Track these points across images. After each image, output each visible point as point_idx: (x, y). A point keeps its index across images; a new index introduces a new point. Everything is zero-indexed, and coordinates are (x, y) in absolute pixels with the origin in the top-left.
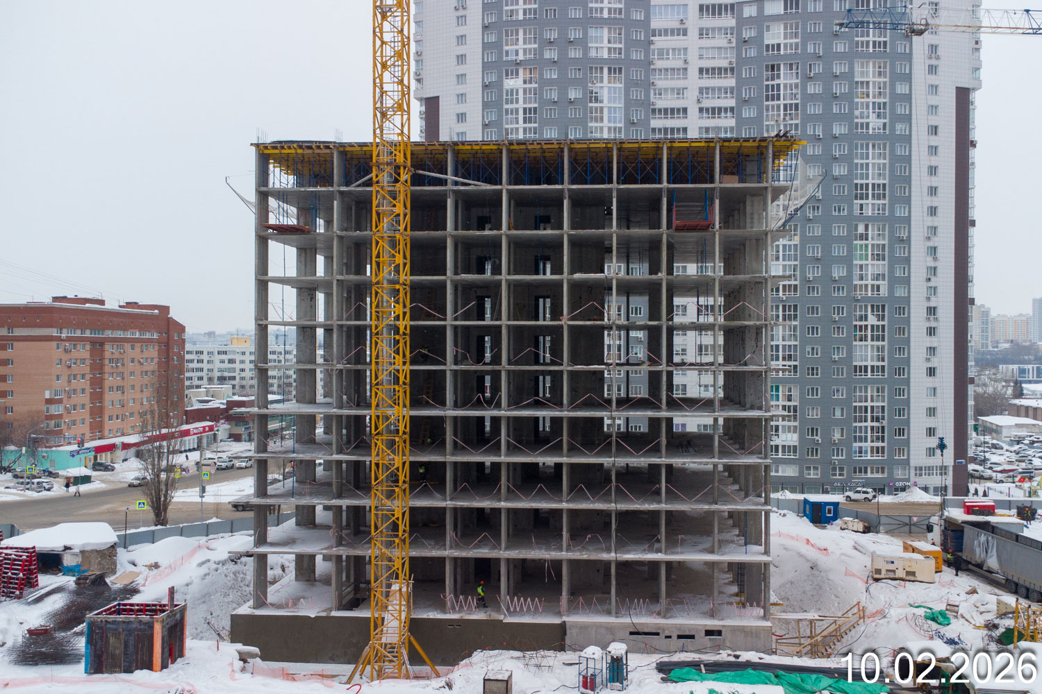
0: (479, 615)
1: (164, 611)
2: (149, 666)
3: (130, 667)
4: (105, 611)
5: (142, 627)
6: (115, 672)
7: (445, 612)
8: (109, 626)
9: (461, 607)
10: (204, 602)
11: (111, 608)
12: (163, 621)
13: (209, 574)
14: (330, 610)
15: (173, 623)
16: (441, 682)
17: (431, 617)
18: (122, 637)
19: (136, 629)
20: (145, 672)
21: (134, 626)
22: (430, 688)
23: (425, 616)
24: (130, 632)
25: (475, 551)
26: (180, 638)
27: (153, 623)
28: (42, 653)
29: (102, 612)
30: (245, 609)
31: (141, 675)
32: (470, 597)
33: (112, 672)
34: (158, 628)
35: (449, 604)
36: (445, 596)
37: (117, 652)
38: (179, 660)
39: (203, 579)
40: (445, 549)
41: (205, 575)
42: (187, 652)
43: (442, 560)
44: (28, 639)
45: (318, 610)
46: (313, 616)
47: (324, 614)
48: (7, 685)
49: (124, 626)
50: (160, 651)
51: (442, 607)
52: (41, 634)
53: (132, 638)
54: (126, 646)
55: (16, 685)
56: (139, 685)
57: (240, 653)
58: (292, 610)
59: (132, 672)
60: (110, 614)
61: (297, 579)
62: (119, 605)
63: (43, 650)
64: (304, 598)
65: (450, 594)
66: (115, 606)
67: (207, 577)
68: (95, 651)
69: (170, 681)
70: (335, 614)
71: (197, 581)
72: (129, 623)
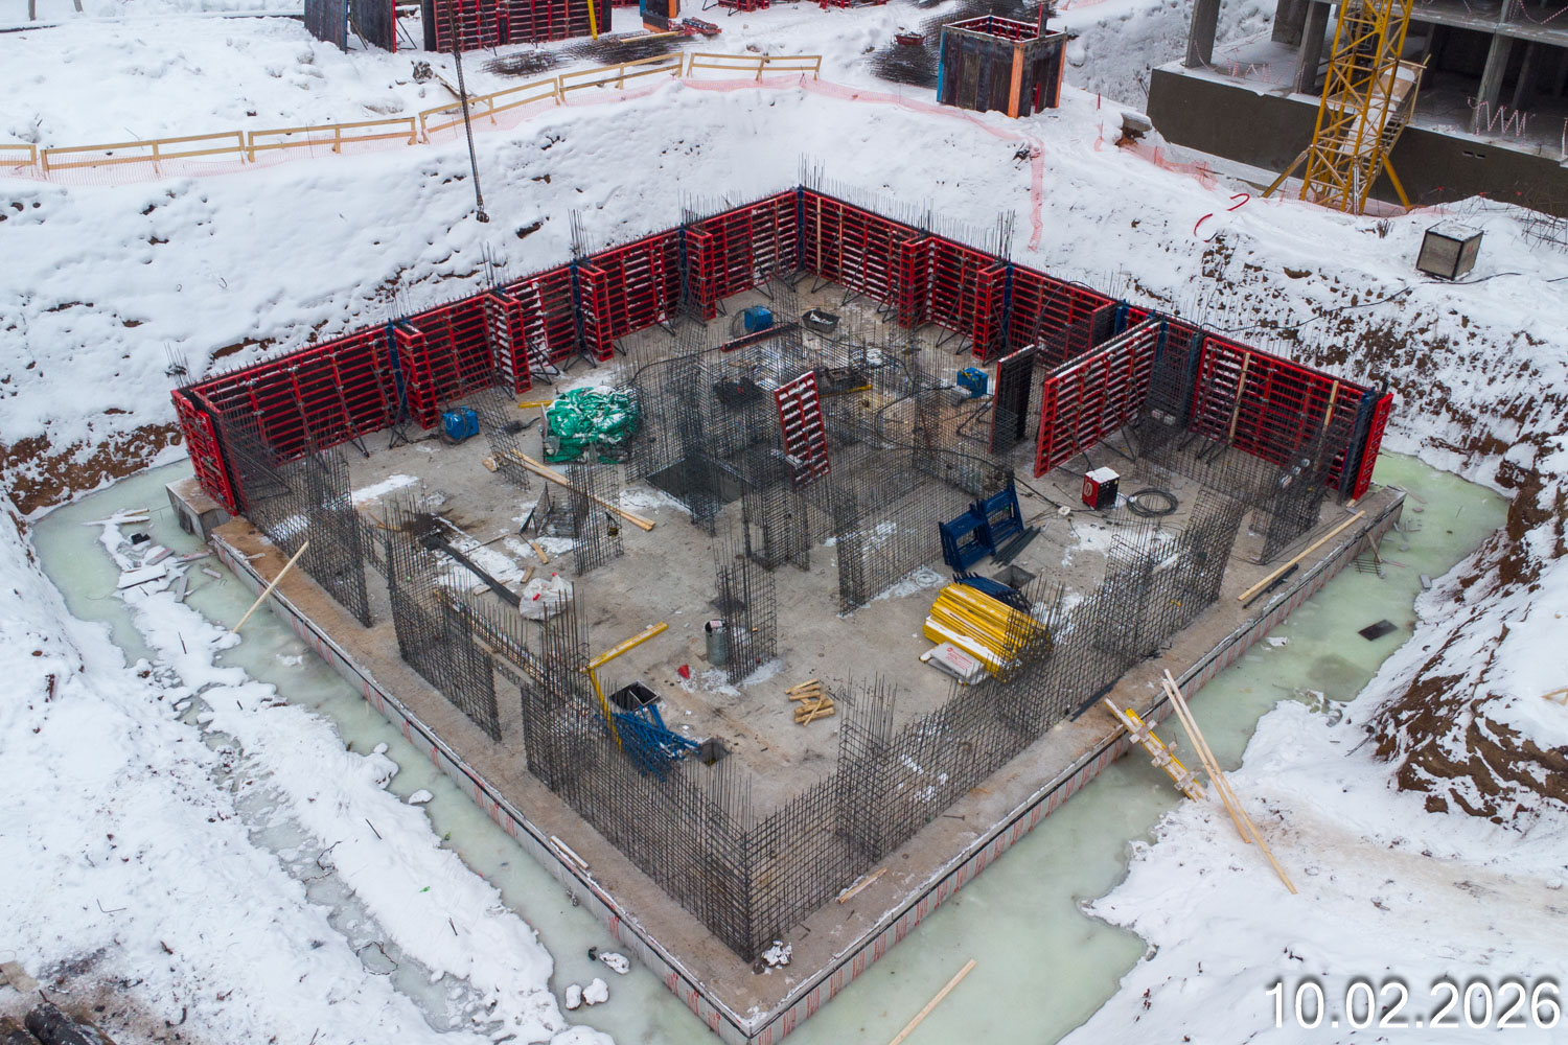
0: (1524, 147)
1: (1029, 36)
2: (1005, 111)
3: (984, 103)
4: (969, 23)
5: (1001, 53)
6: (968, 107)
7: (1467, 130)
8: (965, 43)
9: (1497, 126)
10: (1141, 49)
11: (979, 21)
12: (1026, 50)
13: (1160, 9)
14: (1290, 90)
15: (1042, 57)
16: (1373, 222)
17: (1440, 132)
18: (979, 62)
19: (993, 54)
20: (998, 113)
21: (992, 49)
22: (1353, 226)
23: (1430, 129)
24: (988, 56)
25: (1550, 31)
26: (1051, 80)
27: (1013, 50)
28: (902, 68)
29: (965, 24)
30: (1174, 66)
31: (993, 116)
32: (1516, 113)
33: (964, 106)
34: (1018, 57)
35: (1477, 117)
36: (1474, 103)
37: (972, 81)
38: (1047, 110)
39: (1149, 15)
40: (1497, 21)
41: (1154, 10)
42: (1061, 102)
43: (1486, 38)
44: (897, 48)
45: (1273, 86)
46: (1261, 93)
47: (1277, 94)
48: (855, 97)
49: (981, 47)
50: (1018, 90)
51: (1464, 118)
52: (909, 43)
53: (988, 65)
54: (982, 75)
55: (864, 99)
56: (986, 128)
57: (1126, 119)
58: (1237, 79)
59: (984, 111)
60: (978, 29)
61: (1274, 38)
62: (990, 19)
63: (904, 63)
64: (1267, 65)
65: (1484, 100)
66: (984, 21)
67: (1156, 13)
68: (949, 74)
69: (1018, 132)
70: (1294, 97)
71: (1139, 15)
72: (987, 44)
